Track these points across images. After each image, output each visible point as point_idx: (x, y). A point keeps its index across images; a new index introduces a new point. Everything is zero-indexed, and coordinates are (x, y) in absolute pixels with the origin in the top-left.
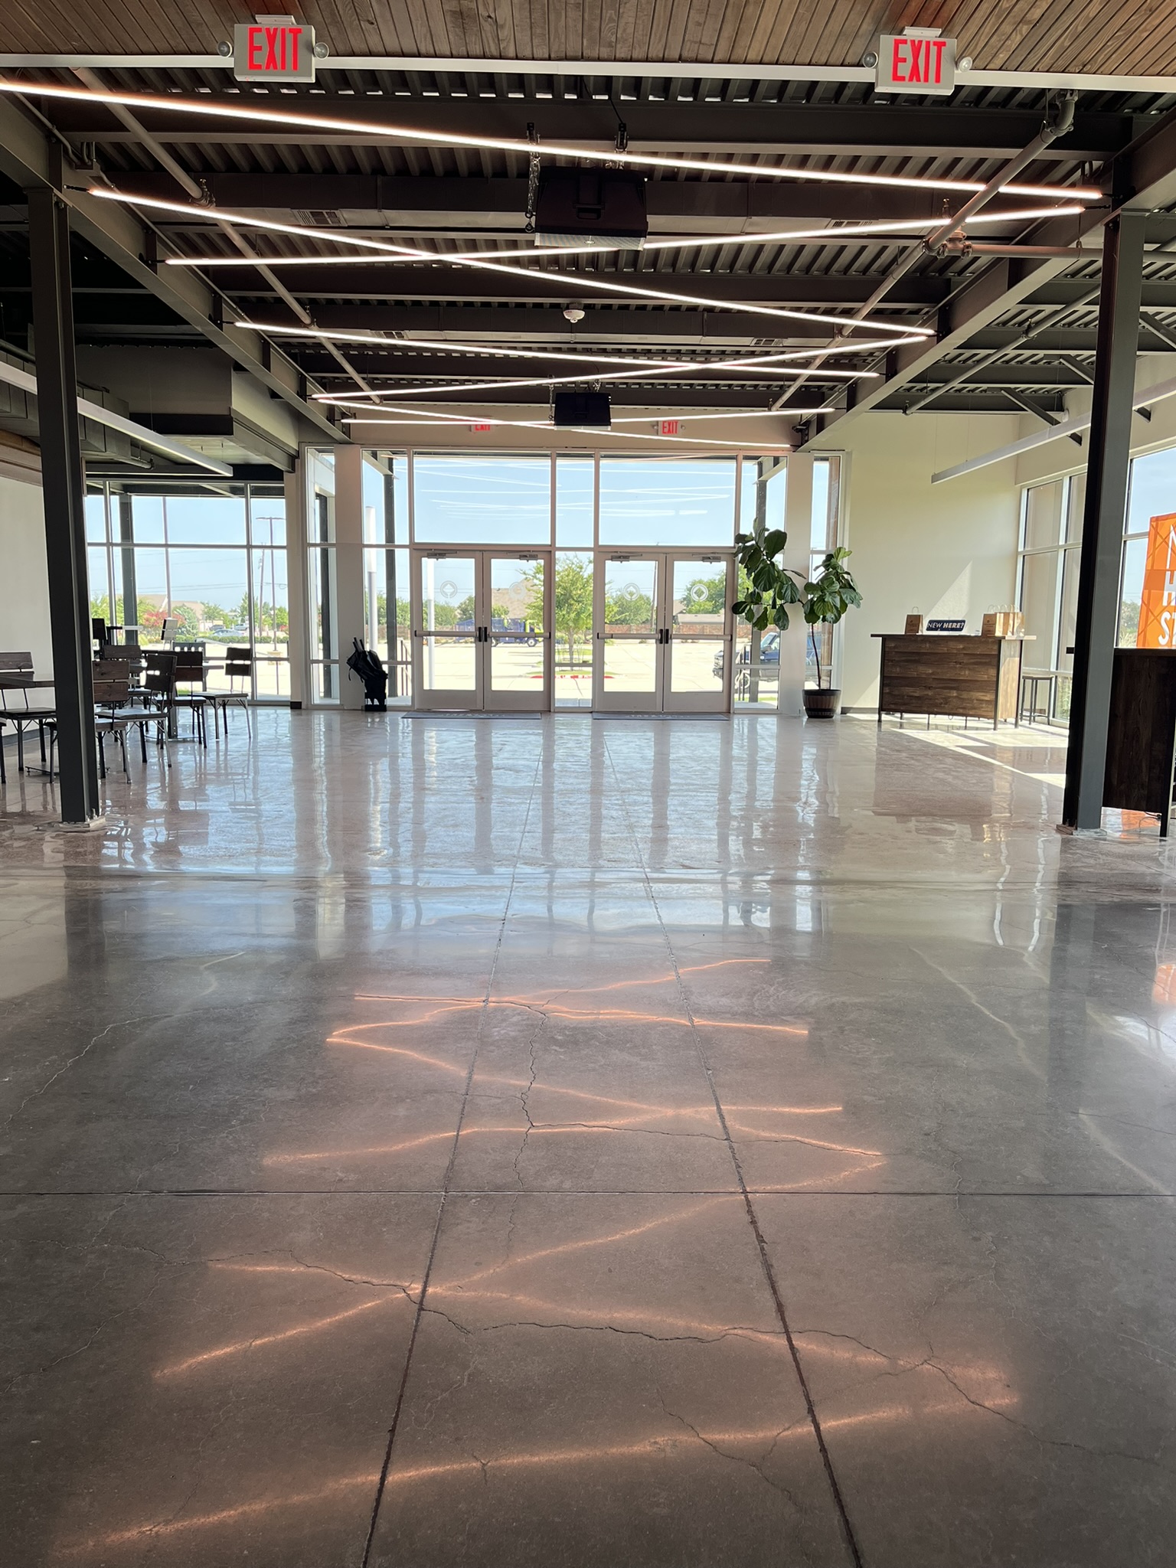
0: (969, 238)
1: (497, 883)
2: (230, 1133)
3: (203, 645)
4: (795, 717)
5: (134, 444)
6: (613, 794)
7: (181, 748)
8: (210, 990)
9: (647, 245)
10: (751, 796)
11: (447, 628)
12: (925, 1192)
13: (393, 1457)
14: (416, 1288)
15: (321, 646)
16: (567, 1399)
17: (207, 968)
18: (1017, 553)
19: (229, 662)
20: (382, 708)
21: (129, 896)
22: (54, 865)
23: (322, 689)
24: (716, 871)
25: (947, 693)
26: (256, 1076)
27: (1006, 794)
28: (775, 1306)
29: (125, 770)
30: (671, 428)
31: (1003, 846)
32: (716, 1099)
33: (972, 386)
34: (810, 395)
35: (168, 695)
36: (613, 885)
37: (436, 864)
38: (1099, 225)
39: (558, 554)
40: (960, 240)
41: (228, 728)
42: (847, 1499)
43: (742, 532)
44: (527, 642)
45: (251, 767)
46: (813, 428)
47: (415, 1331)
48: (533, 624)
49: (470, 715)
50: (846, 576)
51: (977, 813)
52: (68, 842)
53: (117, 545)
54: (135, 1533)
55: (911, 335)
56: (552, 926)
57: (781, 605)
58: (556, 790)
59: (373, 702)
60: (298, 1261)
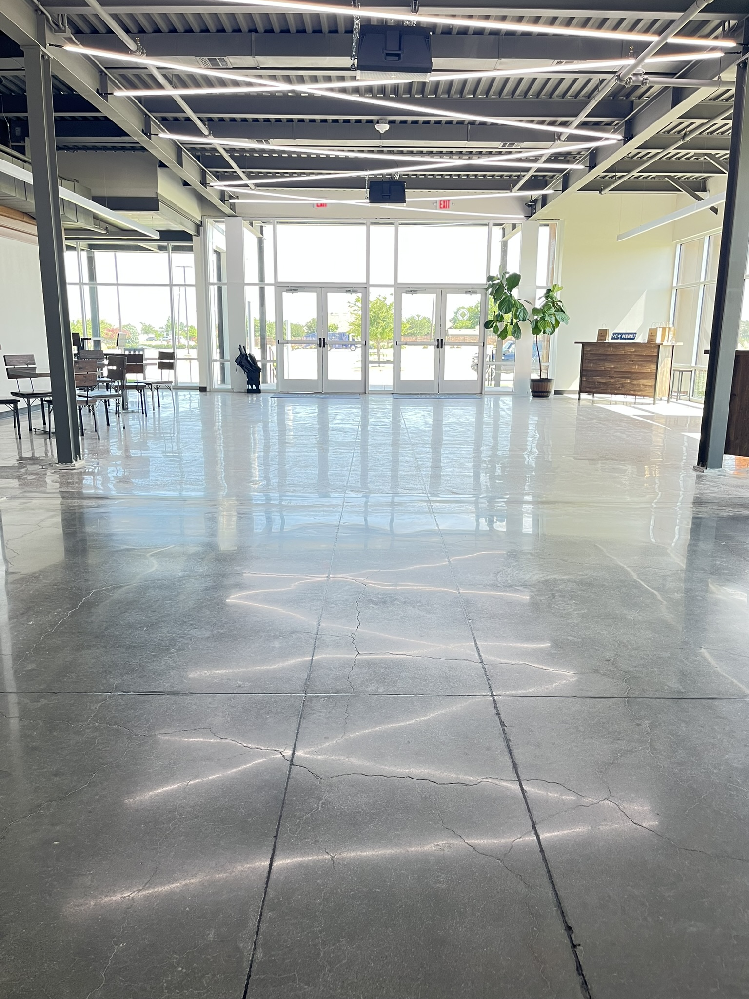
0: (646, 73)
1: (334, 502)
2: (170, 657)
3: (143, 350)
4: (524, 397)
5: (96, 217)
6: (407, 446)
7: (130, 416)
8: (153, 569)
9: (431, 78)
10: (495, 448)
11: (298, 339)
12: (606, 696)
13: (277, 852)
14: (288, 753)
15: (218, 351)
16: (383, 819)
17: (152, 555)
18: (672, 287)
19: (160, 361)
20: (258, 391)
21: (102, 510)
22: (54, 491)
23: (219, 379)
24: (471, 496)
25: (623, 380)
26: (185, 622)
27: (660, 446)
28: (511, 764)
29: (96, 431)
30: (445, 205)
31: (657, 480)
32: (474, 638)
33: (646, 174)
34: (537, 182)
35: (121, 382)
36: (408, 504)
37: (295, 490)
38: (734, 64)
39: (371, 289)
40: (641, 74)
41: (160, 403)
42: (556, 881)
43: (491, 274)
44: (350, 348)
45: (176, 429)
46: (540, 204)
47: (288, 777)
48: (354, 336)
49: (314, 395)
50: (559, 303)
51: (642, 458)
52: (62, 476)
53: (86, 284)
54: (119, 898)
55: (607, 139)
56: (367, 530)
57: (517, 323)
58: (370, 444)
59: (252, 387)
60: (215, 735)
